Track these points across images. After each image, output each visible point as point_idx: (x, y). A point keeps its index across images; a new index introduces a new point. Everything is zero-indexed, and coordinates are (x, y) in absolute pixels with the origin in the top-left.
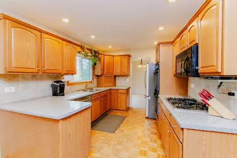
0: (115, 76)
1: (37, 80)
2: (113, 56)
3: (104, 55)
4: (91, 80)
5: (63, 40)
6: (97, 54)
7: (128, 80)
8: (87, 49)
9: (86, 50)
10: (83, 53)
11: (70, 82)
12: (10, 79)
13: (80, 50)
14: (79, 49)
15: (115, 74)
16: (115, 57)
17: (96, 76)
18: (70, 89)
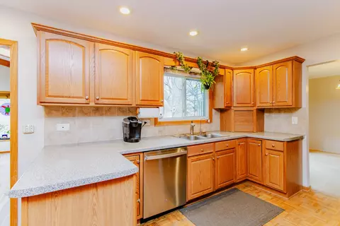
0: (261, 111)
1: (102, 115)
2: (255, 68)
3: (232, 69)
4: (207, 117)
5: (134, 48)
6: (214, 68)
7: (294, 118)
8: (187, 60)
9: (185, 63)
10: (179, 68)
11: (159, 120)
12: (63, 114)
13: (174, 64)
14: (170, 62)
15: (259, 105)
16: (258, 70)
17: (217, 109)
18: (160, 131)
